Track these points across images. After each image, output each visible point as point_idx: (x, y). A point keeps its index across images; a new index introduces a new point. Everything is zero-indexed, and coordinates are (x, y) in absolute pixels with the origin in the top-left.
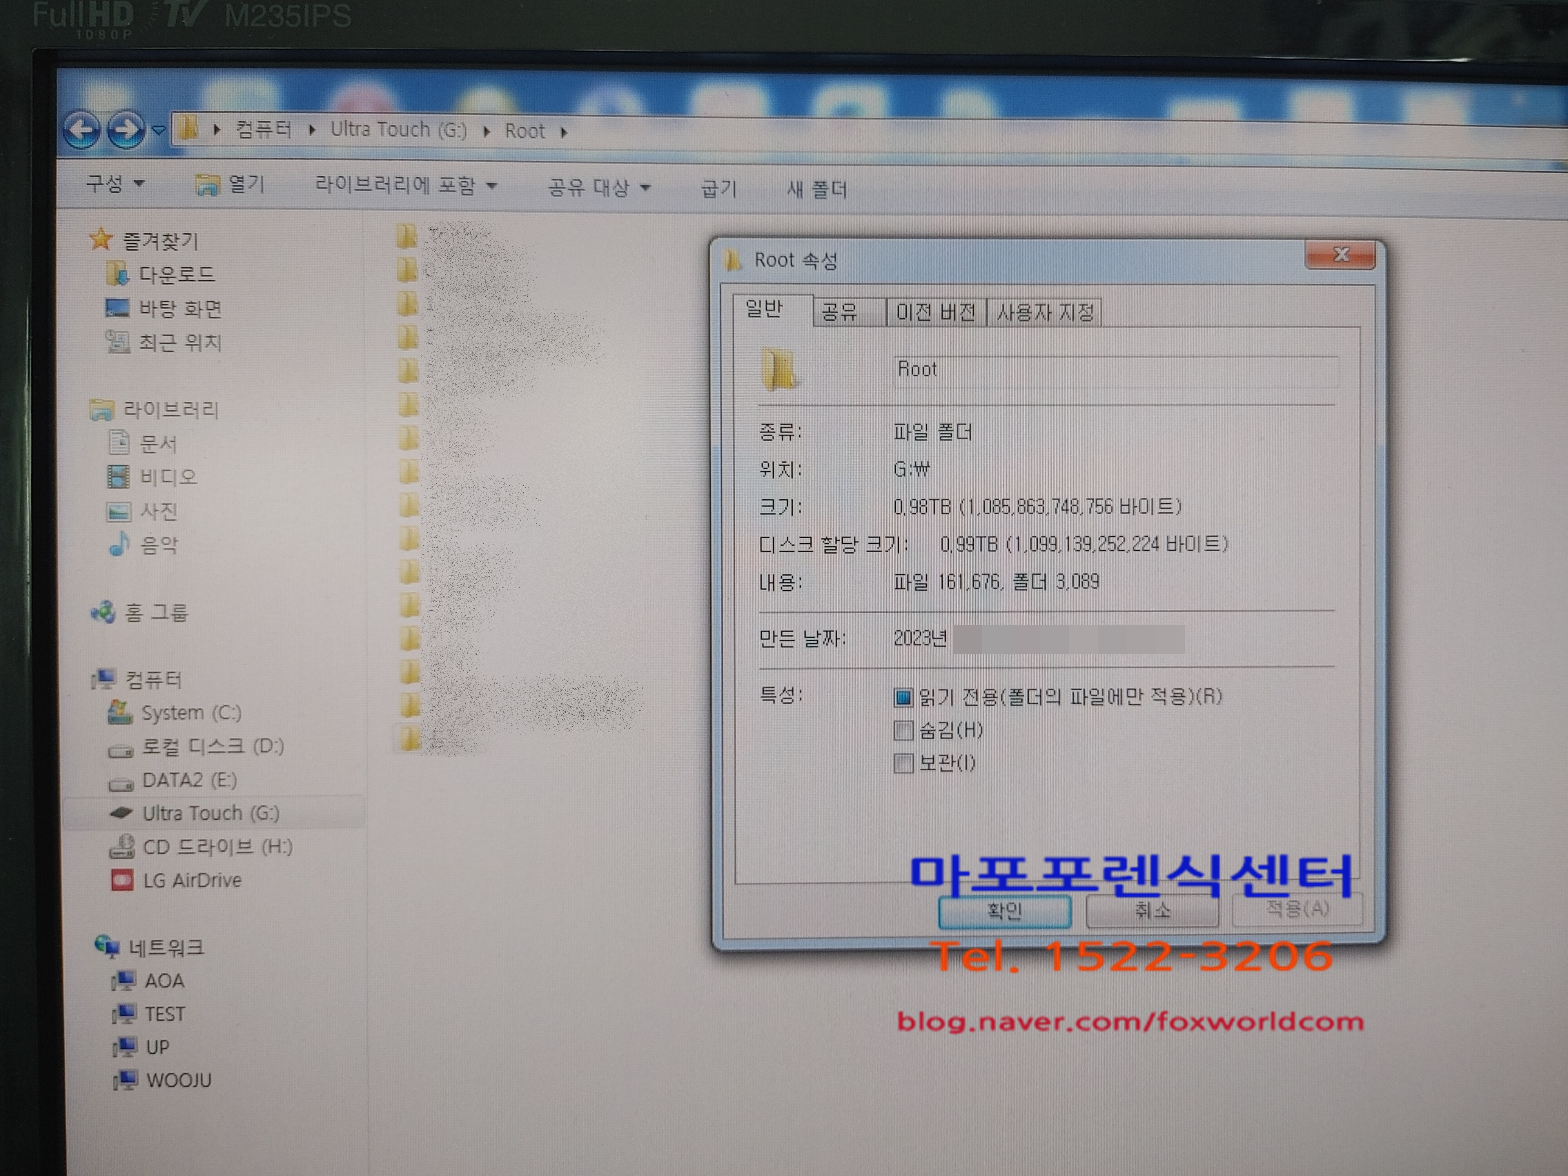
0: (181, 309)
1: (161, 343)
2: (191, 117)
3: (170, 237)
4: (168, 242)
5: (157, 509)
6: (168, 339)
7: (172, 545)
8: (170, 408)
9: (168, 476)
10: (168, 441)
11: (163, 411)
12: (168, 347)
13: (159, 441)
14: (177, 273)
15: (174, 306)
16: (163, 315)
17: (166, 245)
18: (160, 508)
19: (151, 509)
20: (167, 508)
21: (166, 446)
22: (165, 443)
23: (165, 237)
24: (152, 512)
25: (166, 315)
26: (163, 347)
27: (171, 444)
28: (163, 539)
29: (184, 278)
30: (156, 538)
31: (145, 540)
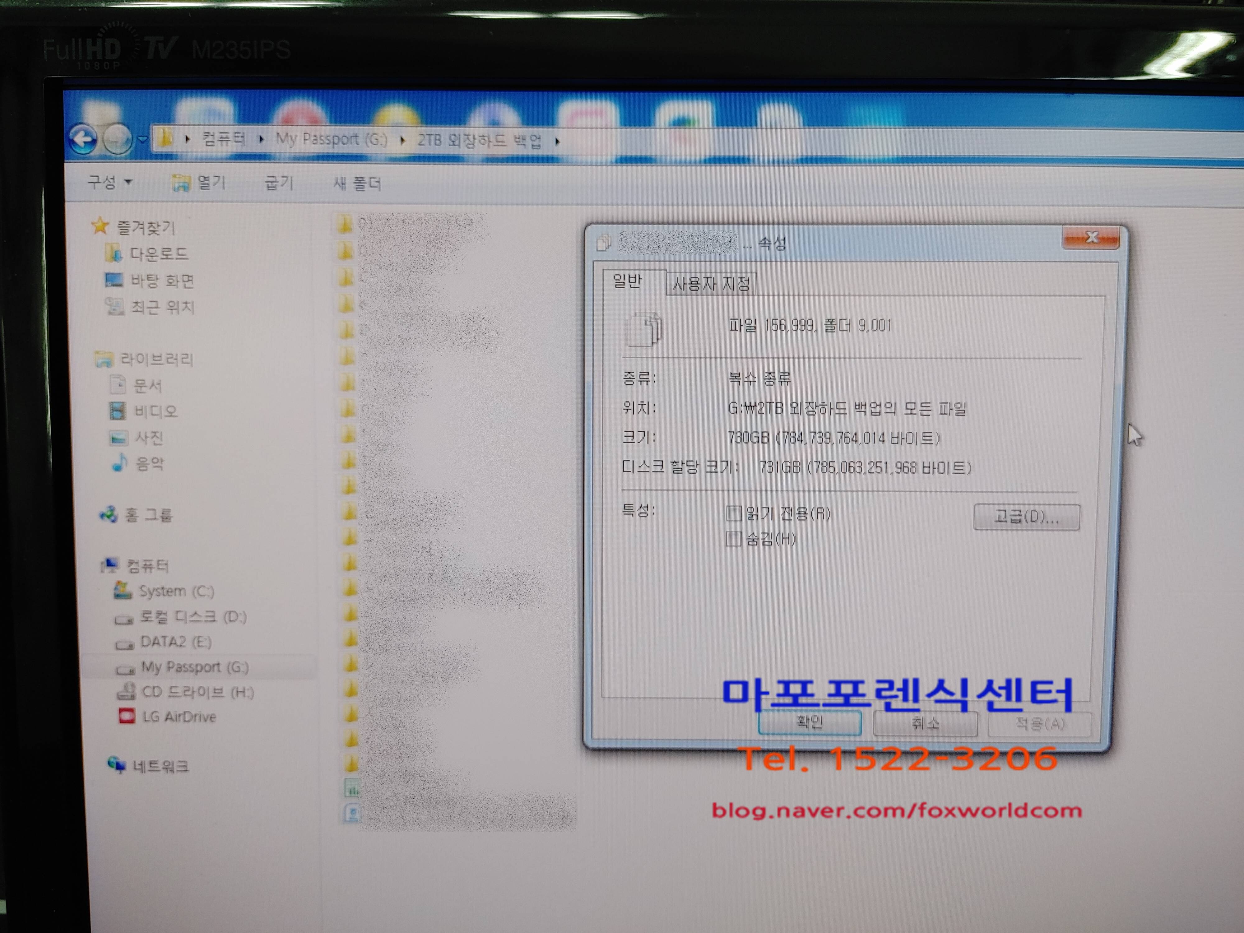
0: (162, 282)
1: (149, 308)
2: (167, 128)
3: (154, 225)
4: (152, 229)
5: (148, 435)
6: (153, 304)
7: (158, 462)
8: (156, 358)
9: (155, 411)
10: (155, 383)
11: (150, 361)
12: (153, 311)
13: (148, 383)
14: (159, 253)
15: (157, 279)
16: (149, 286)
17: (150, 231)
18: (150, 435)
19: (143, 436)
20: (155, 436)
21: (153, 387)
22: (153, 385)
23: (150, 225)
24: (144, 438)
25: (152, 286)
26: (150, 311)
27: (157, 386)
28: (153, 459)
29: (165, 257)
30: (147, 458)
31: (139, 460)
